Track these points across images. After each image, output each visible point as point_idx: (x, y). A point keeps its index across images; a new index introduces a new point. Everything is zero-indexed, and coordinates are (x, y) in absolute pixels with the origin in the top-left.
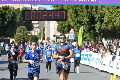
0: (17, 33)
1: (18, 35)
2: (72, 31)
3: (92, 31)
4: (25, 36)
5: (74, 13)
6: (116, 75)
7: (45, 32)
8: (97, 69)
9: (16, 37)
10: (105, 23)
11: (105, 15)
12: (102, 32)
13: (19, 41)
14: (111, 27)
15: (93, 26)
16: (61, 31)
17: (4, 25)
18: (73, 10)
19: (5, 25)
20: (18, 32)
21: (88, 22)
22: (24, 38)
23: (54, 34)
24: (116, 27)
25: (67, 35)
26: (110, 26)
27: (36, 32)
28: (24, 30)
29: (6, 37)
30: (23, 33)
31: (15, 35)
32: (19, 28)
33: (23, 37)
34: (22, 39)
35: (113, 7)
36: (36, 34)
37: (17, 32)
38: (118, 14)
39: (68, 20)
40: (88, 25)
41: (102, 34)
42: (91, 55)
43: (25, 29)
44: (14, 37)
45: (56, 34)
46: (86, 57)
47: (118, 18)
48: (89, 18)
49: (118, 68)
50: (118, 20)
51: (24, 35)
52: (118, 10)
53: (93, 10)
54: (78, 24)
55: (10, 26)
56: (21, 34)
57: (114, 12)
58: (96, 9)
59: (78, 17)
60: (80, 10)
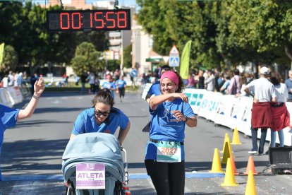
0: (77, 56)
1: (79, 59)
2: (174, 50)
3: (210, 51)
4: (92, 62)
5: (177, 16)
6: (239, 132)
7: (132, 53)
8: (211, 121)
9: (75, 63)
10: (235, 35)
11: (231, 20)
12: (228, 51)
13: (81, 70)
14: (243, 41)
15: (212, 40)
16: (159, 50)
17: (53, 41)
18: (176, 12)
19: (55, 42)
20: (78, 54)
21: (202, 33)
22: (89, 66)
23: (147, 58)
24: (251, 41)
25: (166, 59)
26: (241, 40)
27: (116, 54)
28: (89, 49)
29: (59, 64)
30: (89, 56)
31: (73, 59)
32: (81, 45)
33: (87, 63)
34: (87, 66)
35: (245, 4)
36: (117, 58)
37: (76, 54)
38: (253, 18)
39: (167, 30)
40: (203, 39)
41: (229, 55)
42: (201, 96)
43: (92, 48)
44: (71, 64)
45: (152, 57)
46: (194, 100)
47: (254, 24)
48: (204, 26)
49: (245, 120)
50: (255, 28)
51: (90, 59)
52: (254, 9)
53: (212, 11)
54: (185, 37)
55: (64, 43)
56: (85, 57)
57: (246, 14)
58: (219, 9)
59: (184, 24)
60: (188, 12)
